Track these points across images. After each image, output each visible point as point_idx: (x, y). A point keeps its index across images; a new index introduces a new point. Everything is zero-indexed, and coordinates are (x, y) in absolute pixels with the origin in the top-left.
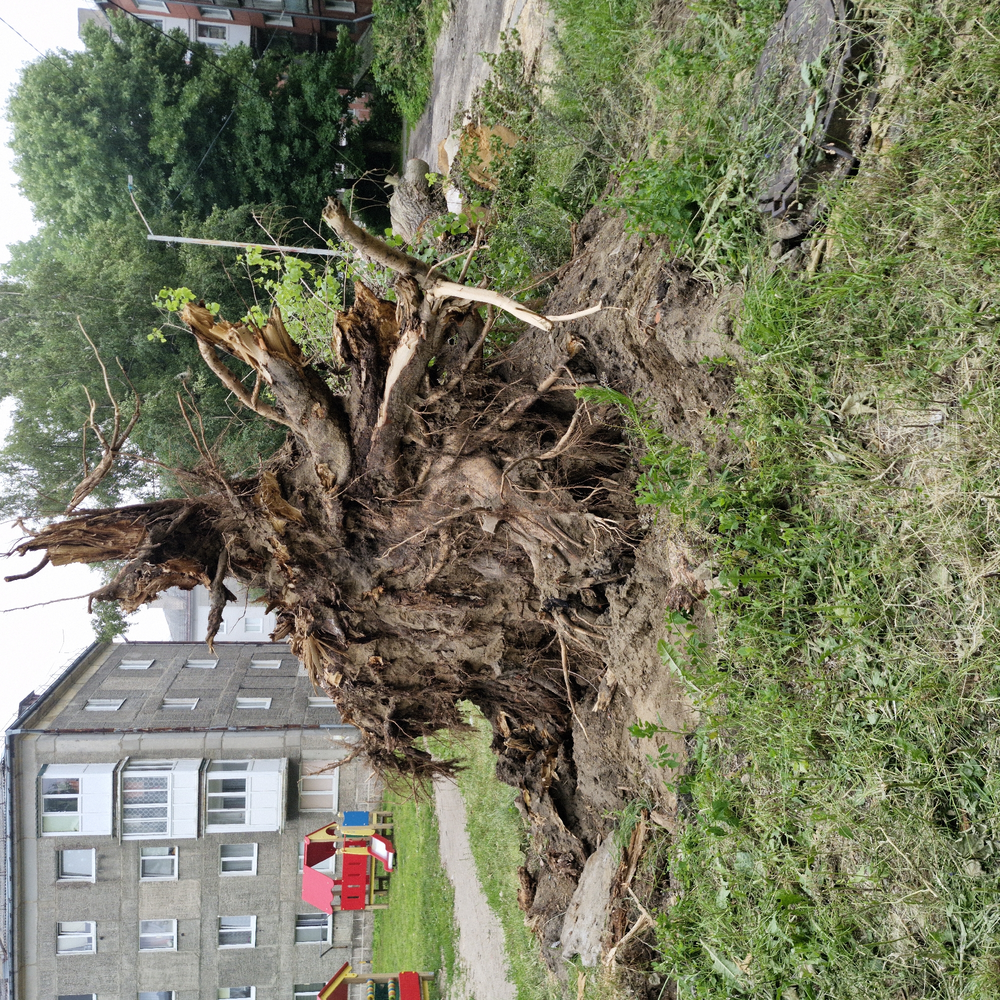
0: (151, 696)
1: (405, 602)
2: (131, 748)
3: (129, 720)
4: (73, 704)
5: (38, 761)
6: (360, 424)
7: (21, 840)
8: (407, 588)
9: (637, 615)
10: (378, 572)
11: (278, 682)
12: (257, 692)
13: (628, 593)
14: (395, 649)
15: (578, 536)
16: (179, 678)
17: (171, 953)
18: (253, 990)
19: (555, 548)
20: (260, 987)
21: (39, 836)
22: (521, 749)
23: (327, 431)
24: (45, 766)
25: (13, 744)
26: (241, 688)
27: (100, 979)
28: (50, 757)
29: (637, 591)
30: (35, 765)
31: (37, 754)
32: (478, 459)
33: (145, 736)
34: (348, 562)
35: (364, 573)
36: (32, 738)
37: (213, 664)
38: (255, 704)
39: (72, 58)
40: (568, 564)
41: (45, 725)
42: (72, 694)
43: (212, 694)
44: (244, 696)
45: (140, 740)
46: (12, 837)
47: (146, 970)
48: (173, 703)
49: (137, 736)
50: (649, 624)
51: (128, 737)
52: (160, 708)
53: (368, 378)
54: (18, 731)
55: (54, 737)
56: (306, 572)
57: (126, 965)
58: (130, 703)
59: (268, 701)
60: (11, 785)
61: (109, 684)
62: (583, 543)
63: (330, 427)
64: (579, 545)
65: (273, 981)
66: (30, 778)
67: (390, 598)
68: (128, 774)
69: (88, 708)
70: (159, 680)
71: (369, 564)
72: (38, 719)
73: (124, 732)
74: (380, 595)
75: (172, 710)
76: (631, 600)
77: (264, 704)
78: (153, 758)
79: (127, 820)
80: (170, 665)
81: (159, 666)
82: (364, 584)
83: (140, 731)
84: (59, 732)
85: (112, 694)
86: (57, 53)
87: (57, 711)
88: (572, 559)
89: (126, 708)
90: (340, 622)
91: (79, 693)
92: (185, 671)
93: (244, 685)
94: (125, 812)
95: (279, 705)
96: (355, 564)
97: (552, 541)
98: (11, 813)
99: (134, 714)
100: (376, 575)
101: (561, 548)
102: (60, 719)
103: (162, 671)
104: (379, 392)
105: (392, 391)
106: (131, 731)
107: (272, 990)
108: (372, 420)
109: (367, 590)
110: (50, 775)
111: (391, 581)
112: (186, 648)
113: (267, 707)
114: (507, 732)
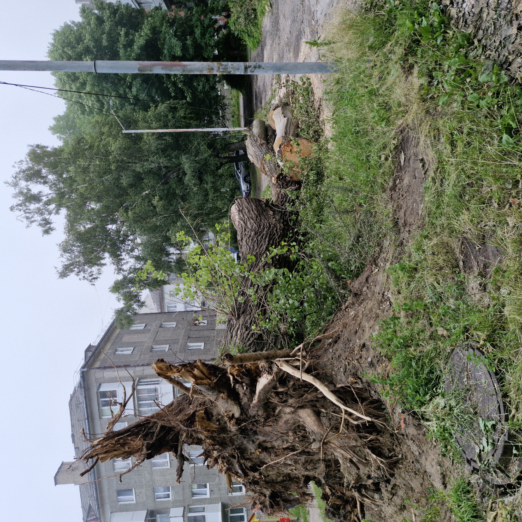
0: (146, 344)
1: (272, 455)
2: (139, 374)
3: (137, 358)
4: (110, 351)
5: (96, 382)
6: (245, 400)
7: (93, 419)
8: (273, 448)
9: (397, 500)
10: (258, 441)
11: (206, 333)
12: (197, 339)
13: (392, 489)
14: (269, 471)
15: (363, 456)
16: (159, 333)
17: (168, 469)
18: (208, 485)
19: (351, 461)
20: (211, 483)
21: (100, 418)
22: (337, 503)
23: (227, 403)
24: (100, 385)
25: (84, 375)
26: (189, 338)
27: (136, 482)
28: (102, 380)
29: (396, 488)
30: (95, 384)
31: (96, 379)
32: (306, 410)
33: (145, 367)
34: (243, 439)
35: (251, 443)
36: (92, 371)
37: (174, 324)
38: (197, 346)
39: (76, 25)
40: (358, 469)
41: (98, 364)
42: (108, 346)
43: (175, 342)
44: (191, 342)
45: (143, 370)
46: (88, 419)
47: (157, 477)
48: (157, 348)
49: (141, 368)
50: (404, 506)
51: (138, 369)
52: (151, 351)
53: (247, 388)
54: (85, 369)
55: (103, 370)
56: (222, 447)
57: (147, 475)
58: (137, 349)
59: (203, 344)
60: (85, 394)
61: (126, 339)
62: (366, 460)
63: (229, 401)
64: (364, 461)
65: (217, 480)
66: (94, 391)
67: (265, 453)
68: (139, 387)
69: (117, 353)
70: (149, 335)
71: (253, 438)
72: (94, 361)
73: (135, 366)
74: (260, 452)
75: (156, 351)
76: (394, 491)
77: (201, 346)
78: (150, 378)
79: (141, 409)
80: (154, 326)
81: (149, 327)
82: (251, 447)
83: (143, 365)
84: (105, 368)
85: (128, 345)
86: (69, 23)
87: (102, 356)
88: (360, 466)
89: (135, 352)
90: (240, 466)
91: (112, 345)
92: (161, 329)
93: (191, 336)
94: (140, 406)
95: (208, 347)
96: (246, 439)
97: (349, 457)
98: (86, 407)
99: (139, 355)
100: (257, 443)
101: (354, 460)
102: (104, 360)
103: (150, 330)
104: (253, 392)
105: (260, 393)
106: (138, 366)
107: (217, 484)
108: (251, 400)
109: (253, 451)
110: (102, 389)
111: (265, 444)
112: (161, 316)
113: (202, 348)
114: (329, 493)
